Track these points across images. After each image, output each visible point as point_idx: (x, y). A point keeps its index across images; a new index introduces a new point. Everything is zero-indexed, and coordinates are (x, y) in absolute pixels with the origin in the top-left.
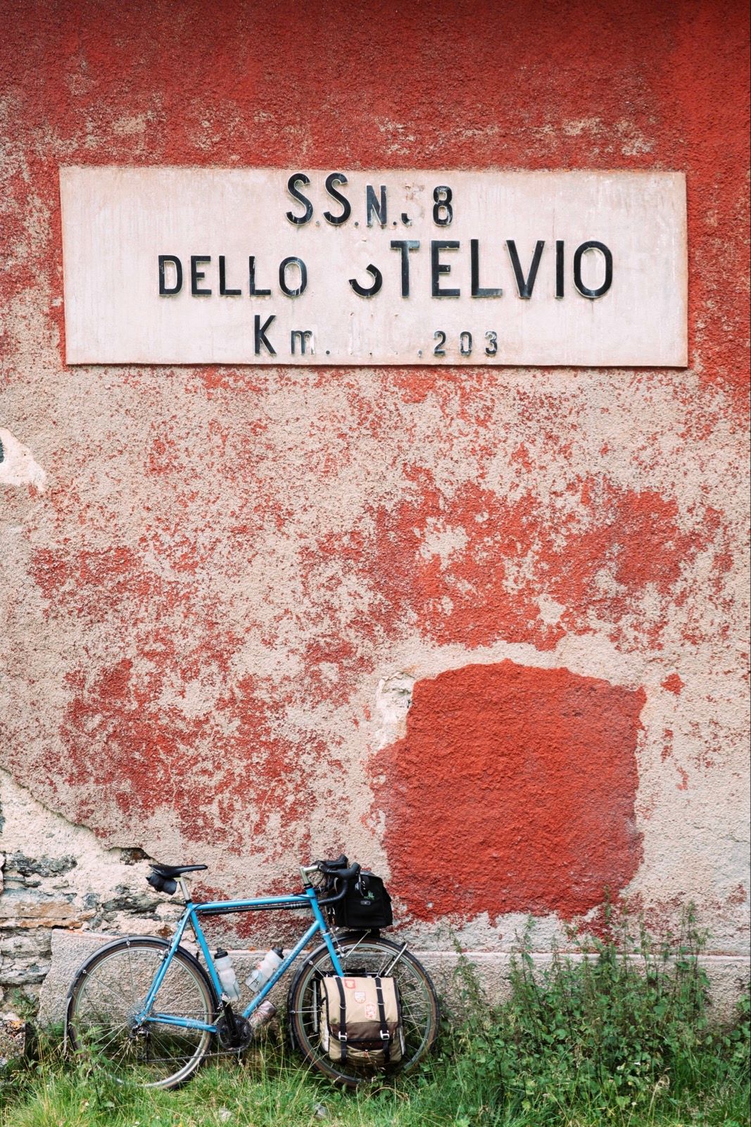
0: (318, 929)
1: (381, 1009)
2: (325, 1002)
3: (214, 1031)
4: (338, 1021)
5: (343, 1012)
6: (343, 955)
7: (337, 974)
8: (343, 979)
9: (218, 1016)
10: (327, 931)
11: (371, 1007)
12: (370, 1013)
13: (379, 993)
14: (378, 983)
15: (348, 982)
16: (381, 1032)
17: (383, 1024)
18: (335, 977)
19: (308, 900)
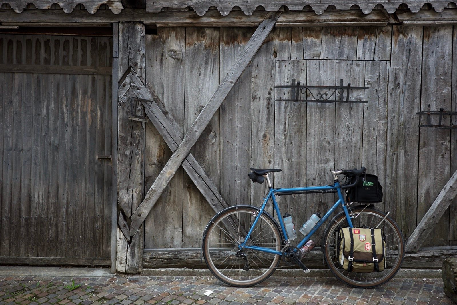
0: (341, 203)
1: (374, 247)
2: (343, 240)
3: (281, 254)
4: (349, 250)
5: (352, 246)
6: (353, 217)
7: (349, 227)
8: (353, 229)
9: (284, 246)
10: (345, 205)
11: (368, 245)
12: (367, 248)
13: (373, 238)
14: (372, 232)
15: (355, 230)
16: (373, 258)
17: (374, 254)
18: (348, 228)
19: (335, 188)
